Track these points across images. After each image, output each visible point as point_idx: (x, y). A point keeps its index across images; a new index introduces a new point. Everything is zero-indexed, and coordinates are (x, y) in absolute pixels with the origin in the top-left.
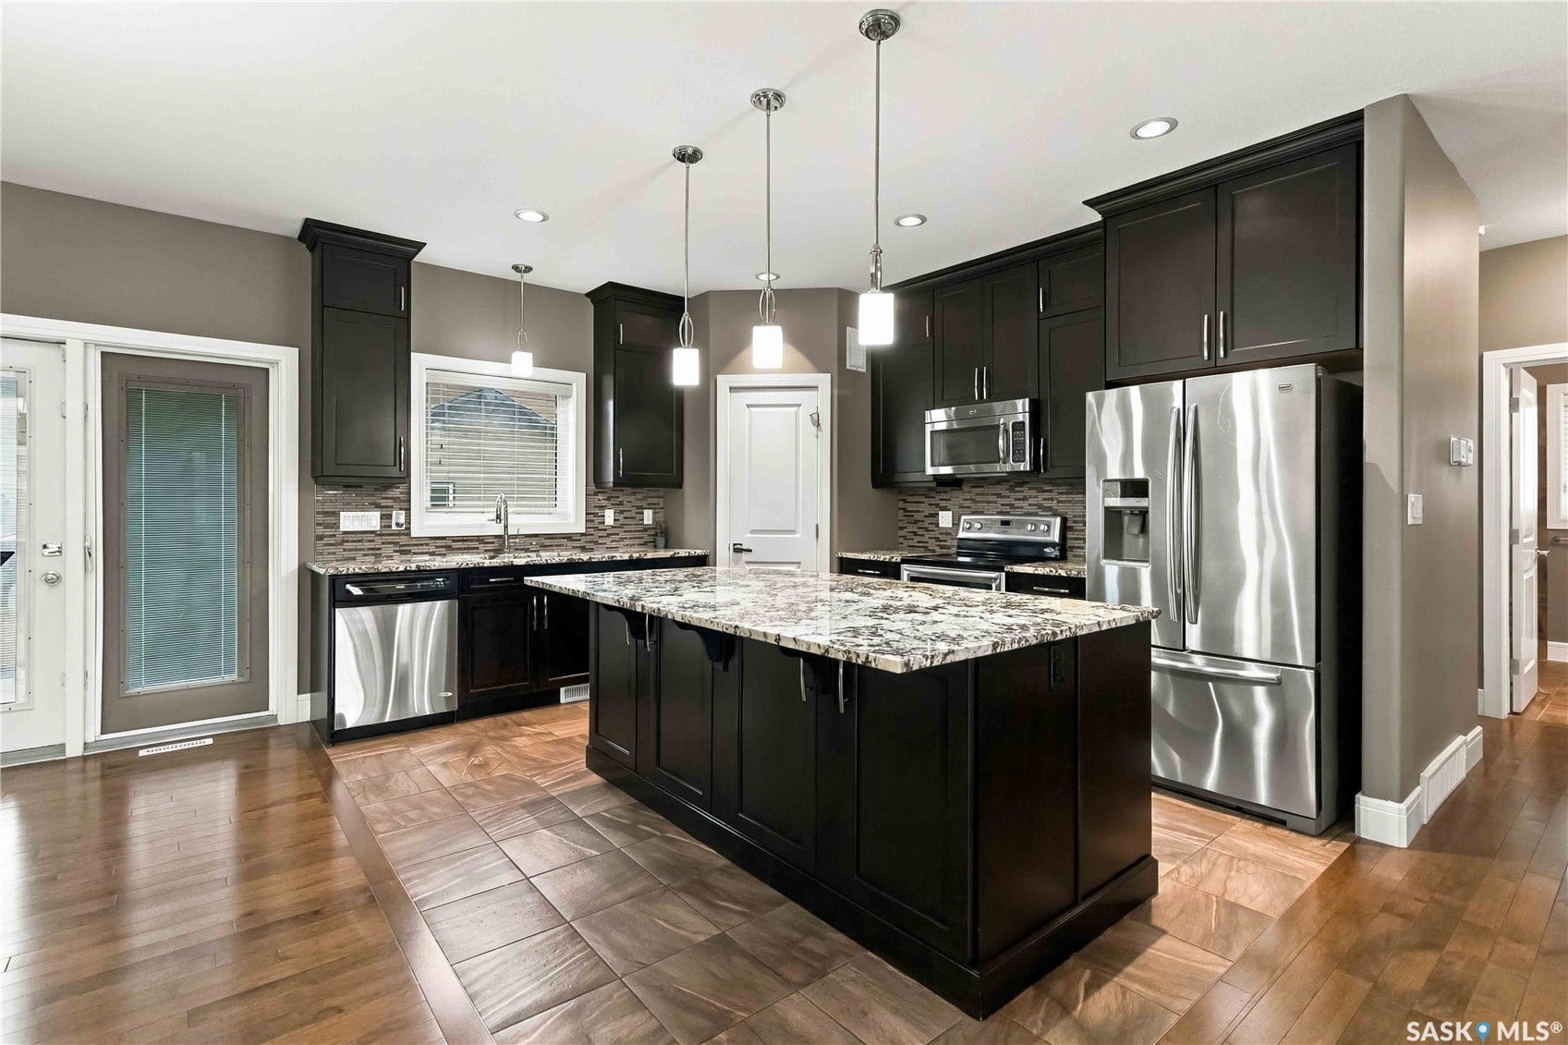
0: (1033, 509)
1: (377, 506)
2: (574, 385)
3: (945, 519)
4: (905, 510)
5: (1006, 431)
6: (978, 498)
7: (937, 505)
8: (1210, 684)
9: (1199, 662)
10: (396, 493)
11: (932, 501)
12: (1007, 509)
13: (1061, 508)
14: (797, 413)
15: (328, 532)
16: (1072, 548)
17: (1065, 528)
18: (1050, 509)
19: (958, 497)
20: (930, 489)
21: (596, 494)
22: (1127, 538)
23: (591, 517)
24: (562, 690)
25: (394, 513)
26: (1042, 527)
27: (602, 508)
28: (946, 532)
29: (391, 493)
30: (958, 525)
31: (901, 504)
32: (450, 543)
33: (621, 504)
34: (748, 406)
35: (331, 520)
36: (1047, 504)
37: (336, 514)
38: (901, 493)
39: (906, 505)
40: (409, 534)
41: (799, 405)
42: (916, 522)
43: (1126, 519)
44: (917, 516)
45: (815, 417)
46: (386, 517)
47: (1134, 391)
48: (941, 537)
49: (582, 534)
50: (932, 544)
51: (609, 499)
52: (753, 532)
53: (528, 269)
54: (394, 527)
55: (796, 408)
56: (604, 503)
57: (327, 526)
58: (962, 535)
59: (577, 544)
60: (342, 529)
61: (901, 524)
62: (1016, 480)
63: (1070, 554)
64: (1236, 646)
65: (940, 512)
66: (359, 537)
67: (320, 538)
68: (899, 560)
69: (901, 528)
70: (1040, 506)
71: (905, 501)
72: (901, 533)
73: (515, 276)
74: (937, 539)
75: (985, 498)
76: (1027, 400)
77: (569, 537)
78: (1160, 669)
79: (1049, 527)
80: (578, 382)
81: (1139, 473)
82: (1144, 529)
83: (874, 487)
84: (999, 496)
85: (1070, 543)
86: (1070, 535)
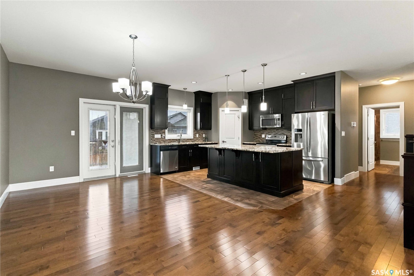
0: (281, 134)
1: (160, 133)
2: (191, 110)
3: (263, 136)
4: (255, 134)
5: (276, 120)
6: (270, 132)
7: (261, 133)
8: (312, 162)
9: (311, 159)
10: (163, 131)
11: (260, 132)
12: (275, 134)
13: (286, 134)
14: (235, 115)
15: (153, 138)
16: (288, 141)
17: (287, 137)
18: (284, 134)
19: (266, 131)
20: (261, 130)
21: (195, 131)
22: (298, 139)
23: (194, 136)
24: (193, 168)
25: (163, 135)
26: (283, 137)
27: (196, 134)
28: (263, 138)
29: (162, 131)
30: (266, 137)
31: (254, 133)
32: (171, 140)
33: (199, 133)
34: (225, 114)
35: (153, 136)
36: (283, 133)
37: (154, 135)
38: (254, 131)
39: (255, 133)
40: (165, 139)
41: (235, 114)
42: (257, 136)
43: (298, 135)
44: (257, 135)
45: (238, 116)
46: (162, 135)
47: (300, 114)
48: (263, 139)
49: (193, 139)
50: (261, 141)
51: (197, 132)
52: (226, 138)
53: (186, 89)
54: (163, 137)
55: (234, 115)
56: (196, 133)
57: (152, 137)
58: (267, 139)
59: (192, 141)
60: (155, 138)
61: (254, 137)
62: (277, 129)
63: (288, 142)
64: (318, 155)
65: (262, 135)
66: (157, 139)
67: (152, 139)
68: (256, 143)
69: (254, 138)
70: (282, 133)
71: (255, 132)
72: (254, 139)
73: (184, 90)
74: (262, 140)
75: (271, 132)
76: (280, 114)
77: (191, 139)
78: (304, 160)
79: (284, 137)
80: (192, 109)
81: (300, 128)
82: (301, 137)
83: (249, 130)
84: (274, 131)
85: (288, 140)
86: (288, 139)
